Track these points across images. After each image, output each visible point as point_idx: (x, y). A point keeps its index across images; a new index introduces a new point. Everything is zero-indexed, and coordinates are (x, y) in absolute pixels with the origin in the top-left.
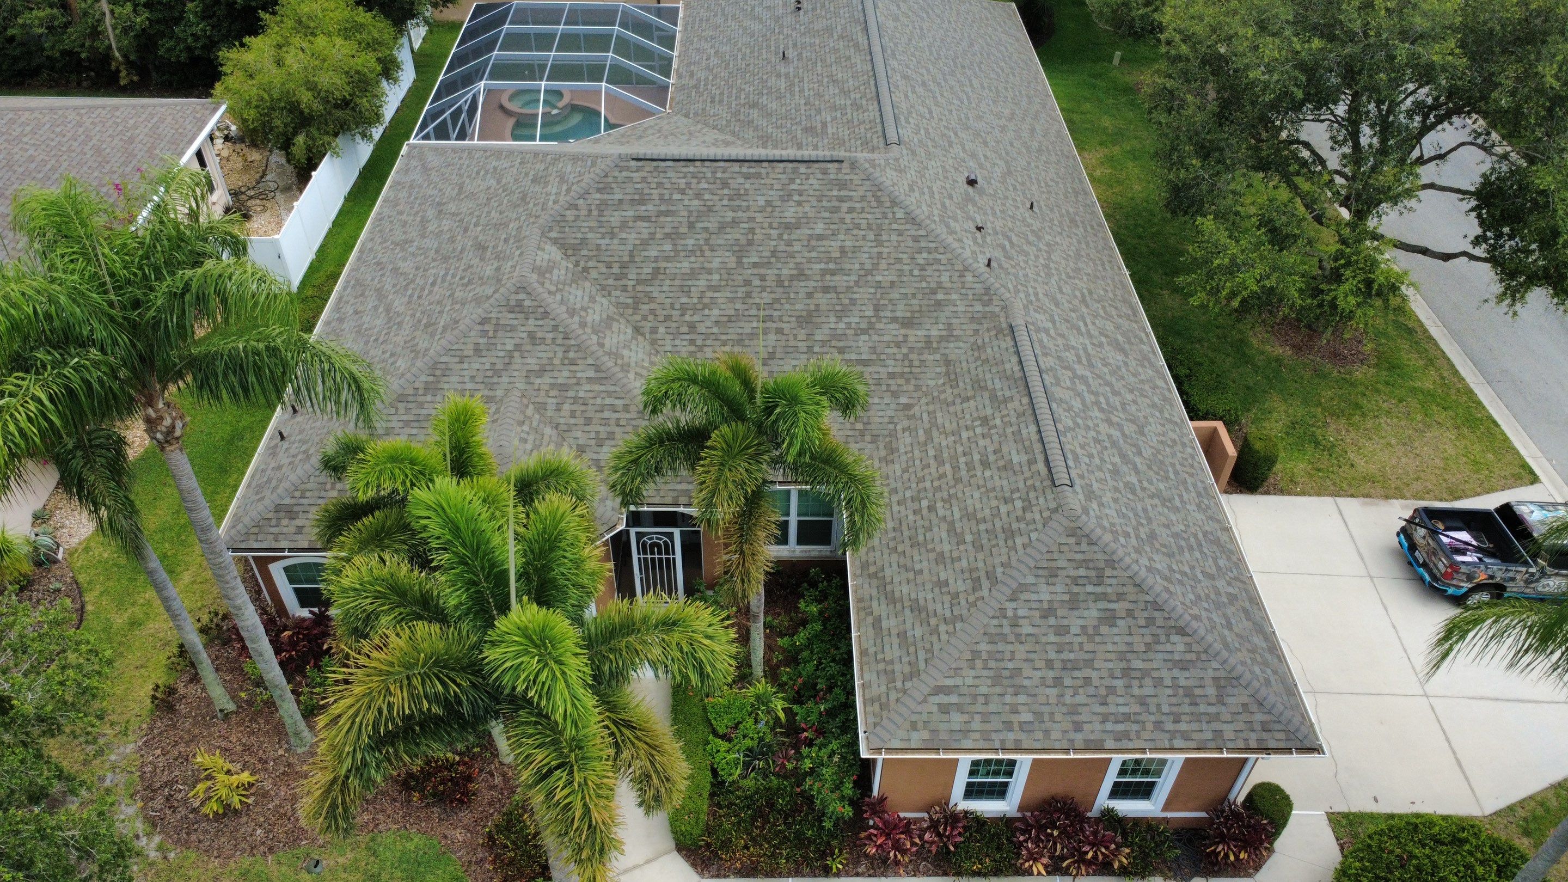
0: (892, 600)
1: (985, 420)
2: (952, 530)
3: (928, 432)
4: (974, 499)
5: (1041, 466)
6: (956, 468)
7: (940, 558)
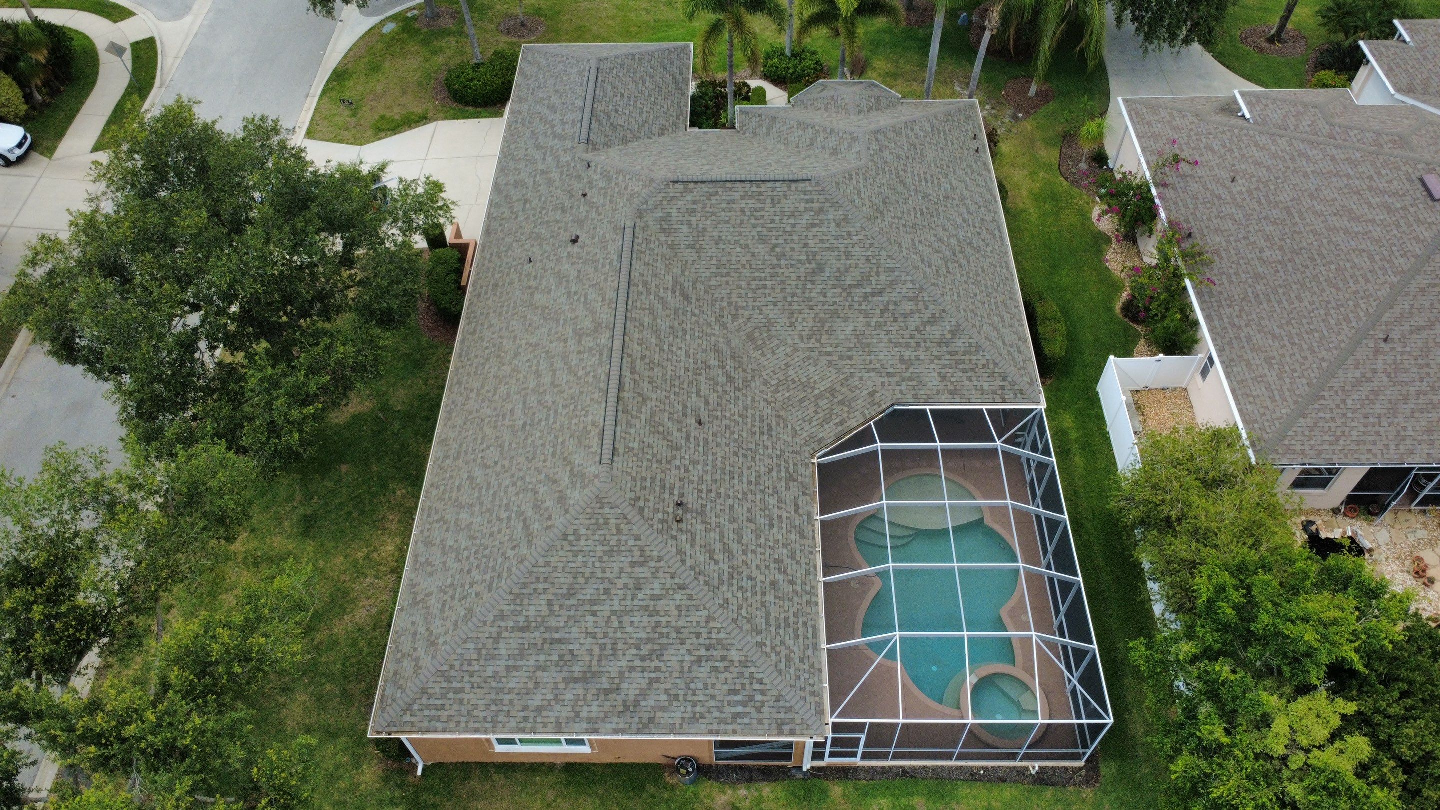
0: (674, 78)
1: (617, 111)
2: (644, 83)
3: (643, 125)
4: (632, 86)
5: (600, 78)
6: (636, 102)
7: (652, 77)
